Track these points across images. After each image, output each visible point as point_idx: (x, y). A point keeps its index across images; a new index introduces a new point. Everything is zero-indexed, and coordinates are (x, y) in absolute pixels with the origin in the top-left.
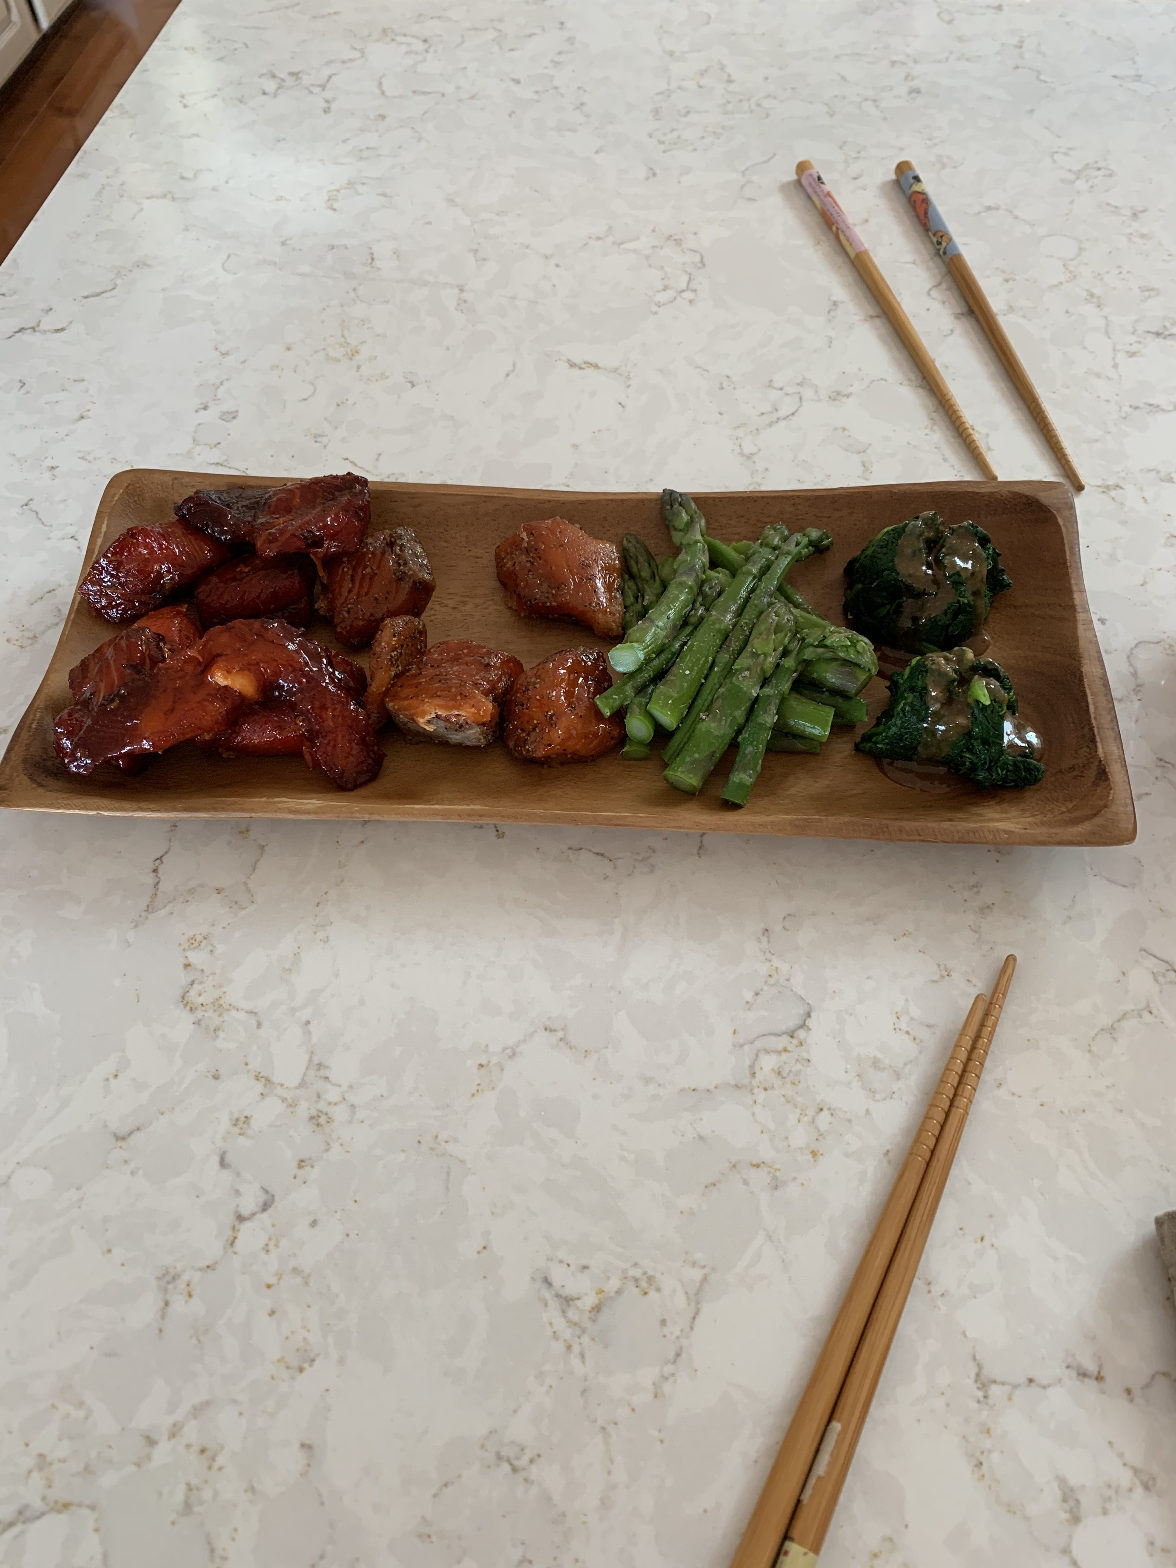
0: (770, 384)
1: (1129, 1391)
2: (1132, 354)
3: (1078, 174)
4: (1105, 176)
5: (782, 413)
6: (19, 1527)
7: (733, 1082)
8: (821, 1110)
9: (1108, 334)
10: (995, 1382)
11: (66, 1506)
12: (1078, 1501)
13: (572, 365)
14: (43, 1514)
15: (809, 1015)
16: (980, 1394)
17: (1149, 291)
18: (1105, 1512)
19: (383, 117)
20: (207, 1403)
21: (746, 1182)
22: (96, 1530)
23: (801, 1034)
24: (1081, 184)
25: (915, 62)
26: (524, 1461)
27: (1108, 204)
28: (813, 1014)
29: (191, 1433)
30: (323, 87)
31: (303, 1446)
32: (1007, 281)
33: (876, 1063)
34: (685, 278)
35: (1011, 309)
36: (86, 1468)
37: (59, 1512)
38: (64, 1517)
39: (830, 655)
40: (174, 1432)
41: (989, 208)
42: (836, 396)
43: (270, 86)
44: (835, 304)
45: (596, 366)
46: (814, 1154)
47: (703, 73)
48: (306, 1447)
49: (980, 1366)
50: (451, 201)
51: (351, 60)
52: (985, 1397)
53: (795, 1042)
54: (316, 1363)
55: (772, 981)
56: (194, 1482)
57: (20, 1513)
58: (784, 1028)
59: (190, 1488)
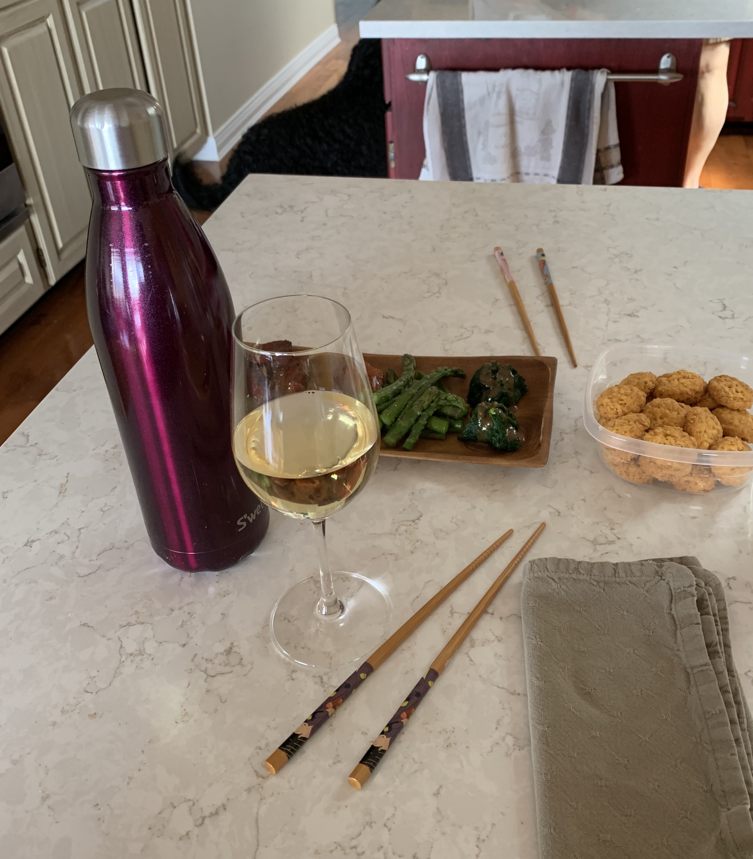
0: (462, 327)
1: (501, 618)
2: (615, 322)
3: (617, 256)
4: (628, 257)
5: (464, 336)
6: (127, 627)
7: (389, 532)
8: (418, 541)
9: (608, 314)
10: (456, 613)
11: (143, 623)
12: (475, 642)
13: (384, 317)
14: (135, 624)
15: (421, 516)
16: (450, 615)
17: (632, 300)
18: (483, 646)
19: (325, 224)
20: (192, 602)
21: (386, 558)
22: (152, 629)
23: (417, 521)
24: (617, 260)
25: (561, 210)
26: (293, 619)
27: (626, 267)
28: (423, 517)
29: (186, 609)
30: (302, 212)
31: (222, 614)
32: (572, 294)
33: (441, 530)
34: (437, 289)
35: (570, 304)
36: (151, 615)
37: (140, 624)
38: (141, 626)
39: (449, 403)
40: (180, 608)
41: (574, 267)
42: (487, 332)
43: (279, 210)
44: (497, 300)
45: (393, 318)
46: (412, 552)
47: (466, 212)
48: (223, 614)
49: (452, 608)
50: (347, 257)
51: (315, 202)
52: (452, 616)
53: (414, 523)
54: (230, 595)
55: (410, 507)
56: (185, 620)
57: (128, 624)
58: (411, 519)
59: (183, 621)
